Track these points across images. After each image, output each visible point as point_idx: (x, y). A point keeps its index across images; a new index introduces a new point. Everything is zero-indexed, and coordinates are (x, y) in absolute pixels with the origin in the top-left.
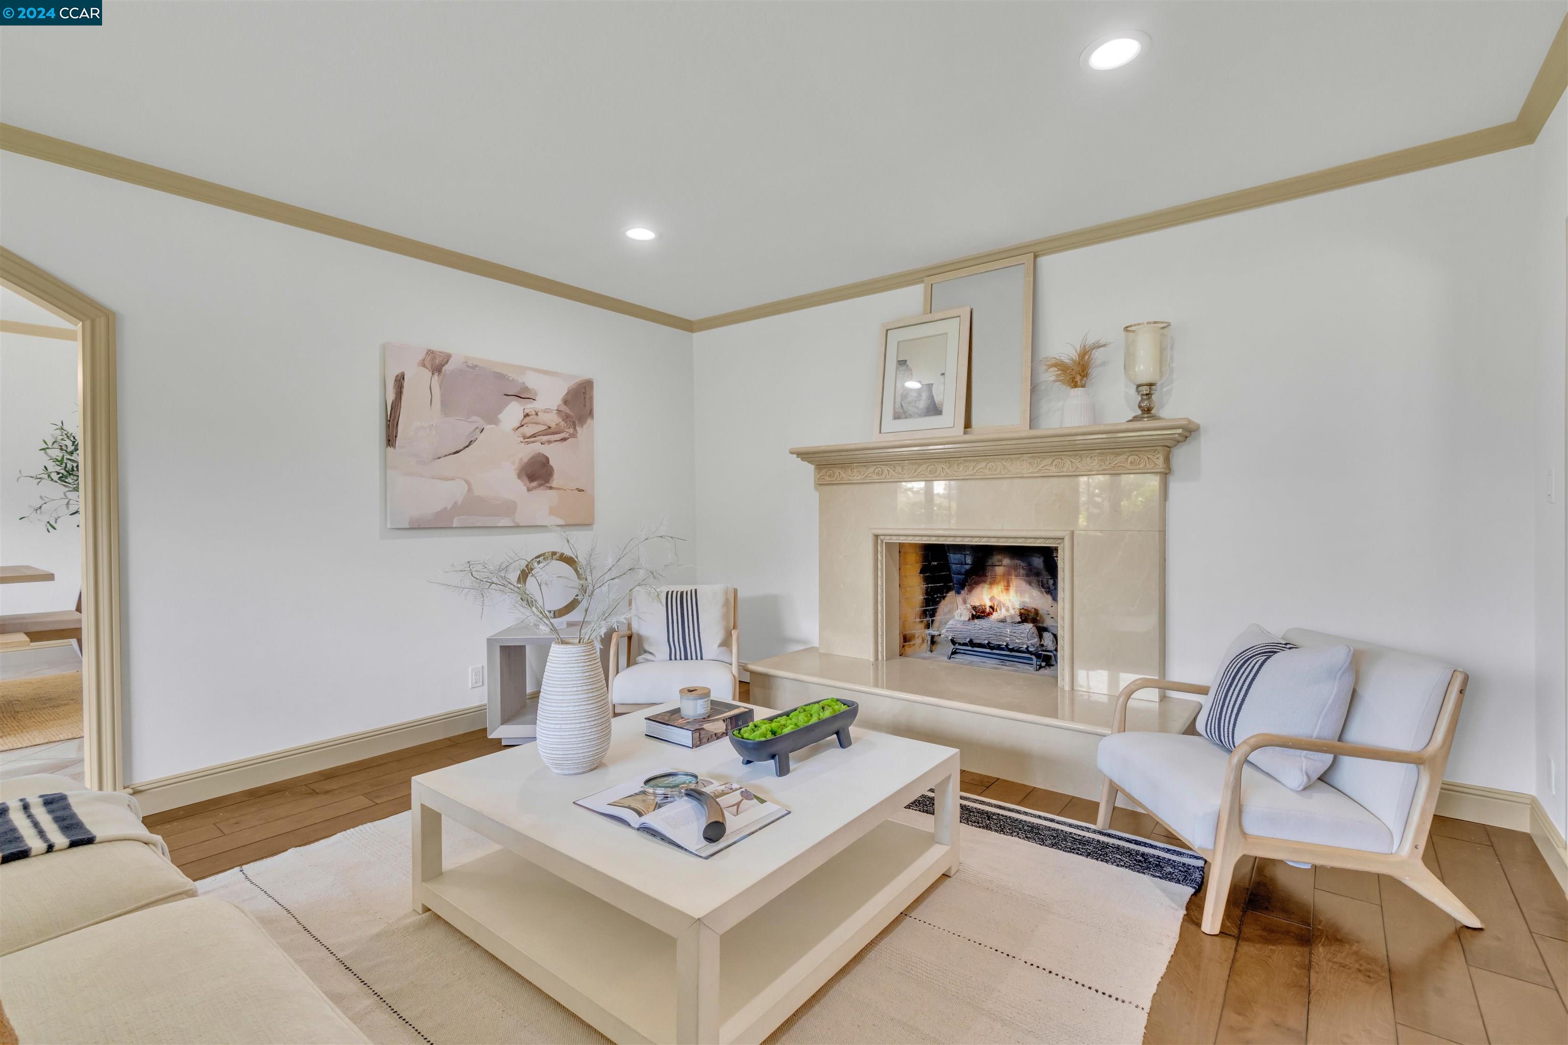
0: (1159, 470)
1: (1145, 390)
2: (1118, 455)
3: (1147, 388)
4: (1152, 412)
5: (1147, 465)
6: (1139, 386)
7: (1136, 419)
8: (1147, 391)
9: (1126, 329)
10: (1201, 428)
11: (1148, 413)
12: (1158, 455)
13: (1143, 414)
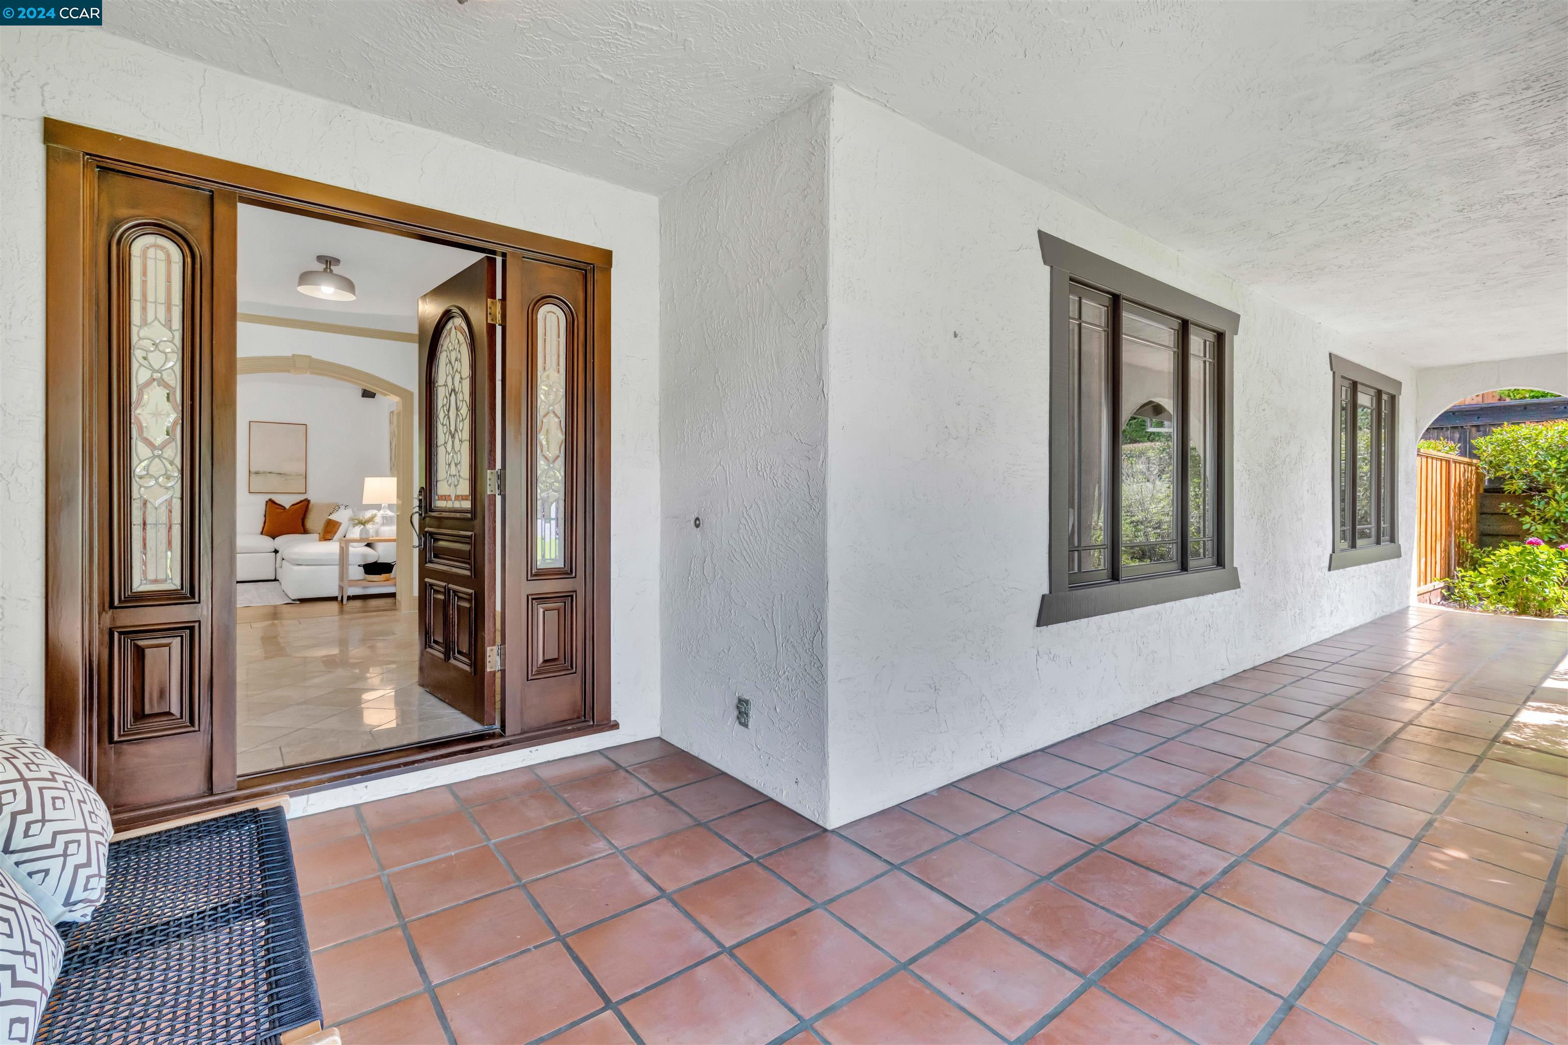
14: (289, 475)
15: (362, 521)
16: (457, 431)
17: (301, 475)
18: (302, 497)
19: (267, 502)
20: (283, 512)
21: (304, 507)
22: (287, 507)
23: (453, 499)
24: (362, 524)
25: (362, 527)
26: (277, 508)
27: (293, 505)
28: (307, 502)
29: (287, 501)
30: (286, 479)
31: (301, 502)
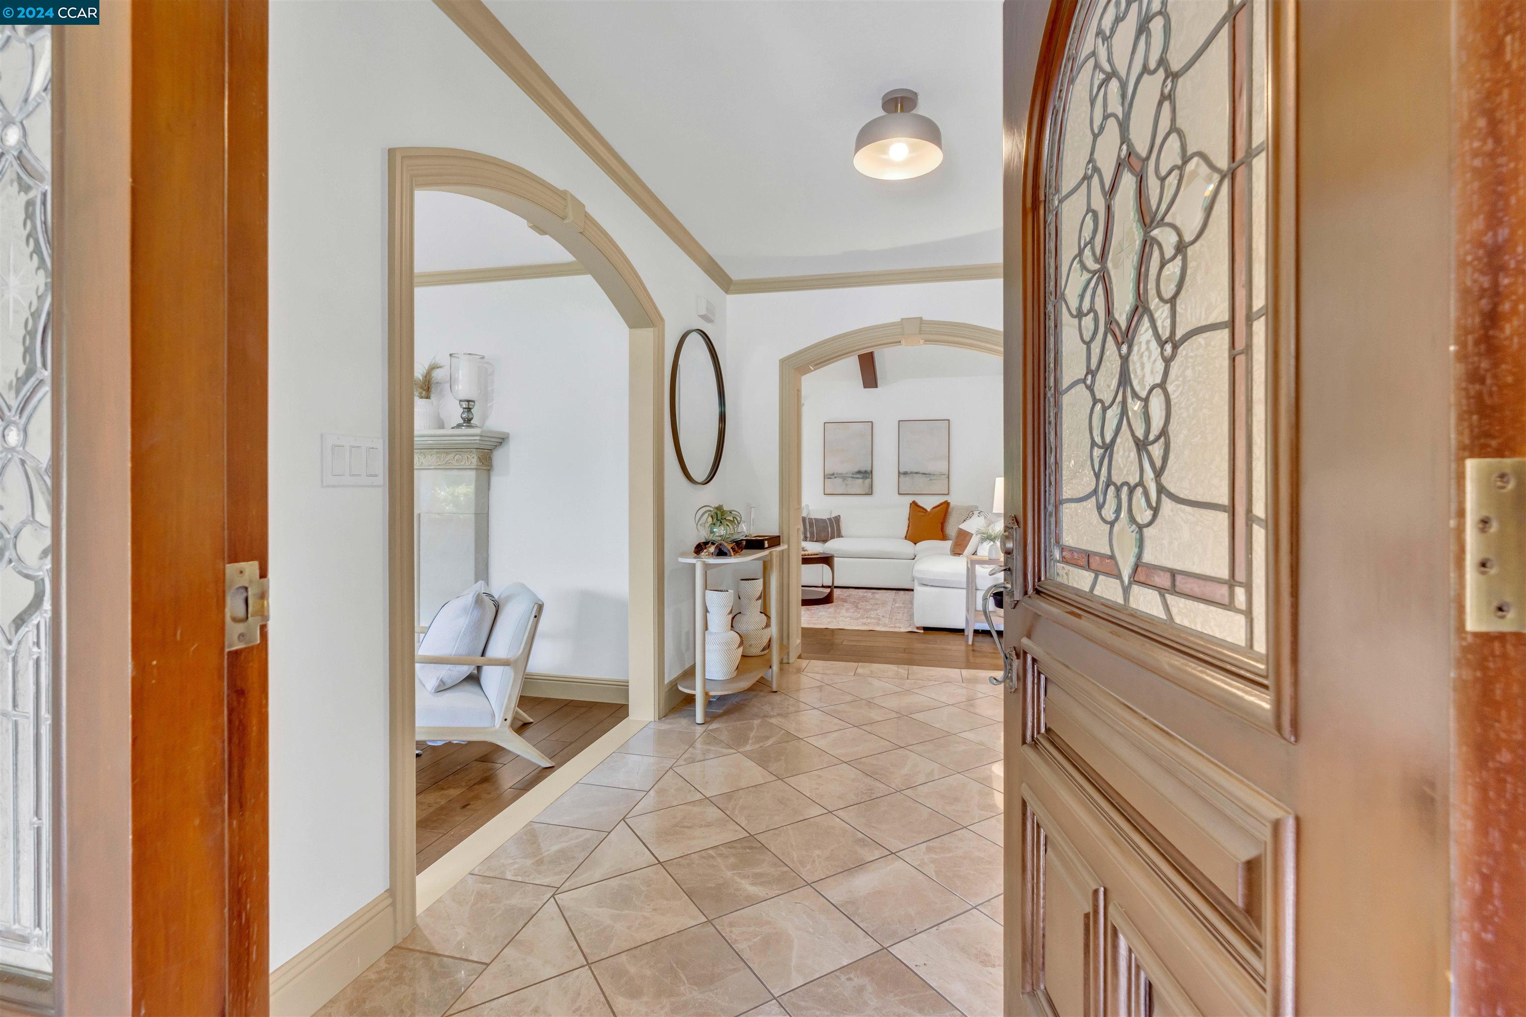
0: (472, 467)
1: (465, 405)
2: (448, 454)
3: (467, 403)
4: (472, 422)
5: (467, 463)
6: (461, 401)
7: (459, 426)
8: (468, 406)
9: (451, 355)
10: (510, 436)
11: (467, 423)
12: (473, 456)
13: (464, 423)
14: (934, 475)
15: (991, 536)
16: (1147, 310)
17: (944, 475)
18: (942, 499)
19: (911, 504)
20: (924, 516)
21: (944, 509)
22: (929, 510)
23: (1126, 574)
24: (991, 540)
25: (992, 543)
26: (919, 511)
27: (934, 508)
28: (947, 504)
29: (929, 503)
30: (930, 480)
31: (941, 504)
